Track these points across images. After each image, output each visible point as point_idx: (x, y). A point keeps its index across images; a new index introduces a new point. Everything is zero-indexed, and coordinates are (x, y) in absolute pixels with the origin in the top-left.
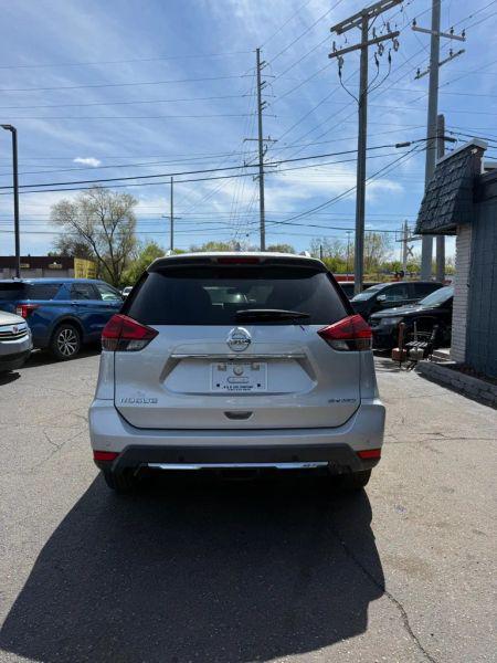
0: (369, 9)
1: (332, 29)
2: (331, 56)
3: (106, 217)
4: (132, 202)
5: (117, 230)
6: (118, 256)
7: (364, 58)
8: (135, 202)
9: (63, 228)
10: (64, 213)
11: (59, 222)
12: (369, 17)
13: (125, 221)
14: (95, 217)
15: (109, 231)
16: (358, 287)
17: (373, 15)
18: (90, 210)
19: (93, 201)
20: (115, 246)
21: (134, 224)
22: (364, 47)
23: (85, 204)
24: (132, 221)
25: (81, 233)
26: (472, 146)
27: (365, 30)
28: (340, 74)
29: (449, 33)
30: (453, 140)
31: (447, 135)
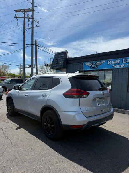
0: (26, 9)
1: (15, 10)
2: (14, 17)
7: (24, 21)
12: (26, 11)
16: (24, 80)
17: (27, 11)
22: (24, 18)
26: (66, 52)
27: (24, 14)
28: (17, 23)
29: (35, 20)
30: (38, 46)
31: (37, 45)
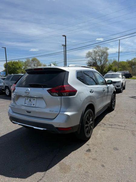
3: (100, 54)
4: (107, 49)
5: (103, 57)
6: (103, 65)
8: (108, 49)
9: (89, 59)
10: (89, 55)
11: (88, 57)
13: (105, 55)
14: (97, 55)
15: (101, 58)
18: (96, 53)
19: (96, 50)
20: (102, 62)
21: (108, 55)
23: (94, 51)
24: (107, 55)
25: (93, 59)
